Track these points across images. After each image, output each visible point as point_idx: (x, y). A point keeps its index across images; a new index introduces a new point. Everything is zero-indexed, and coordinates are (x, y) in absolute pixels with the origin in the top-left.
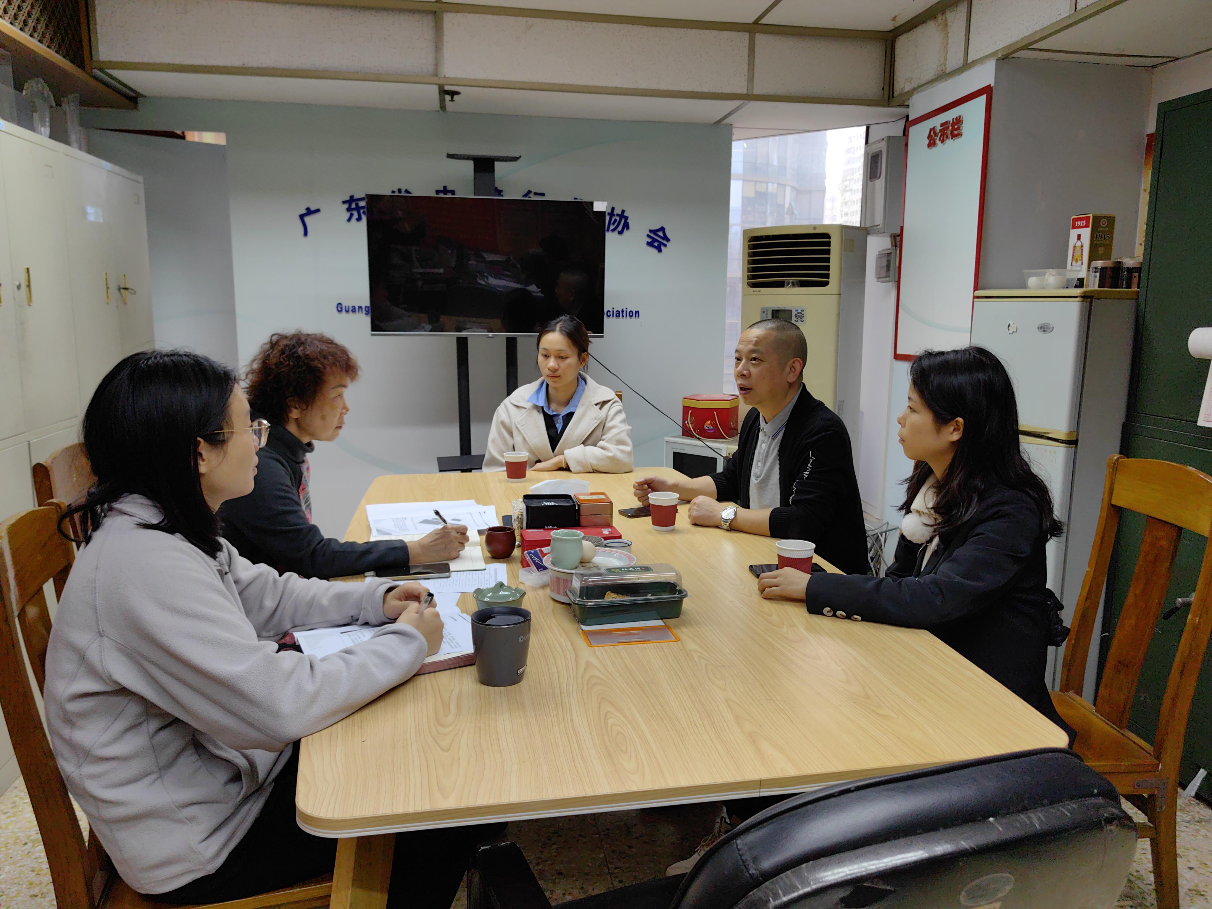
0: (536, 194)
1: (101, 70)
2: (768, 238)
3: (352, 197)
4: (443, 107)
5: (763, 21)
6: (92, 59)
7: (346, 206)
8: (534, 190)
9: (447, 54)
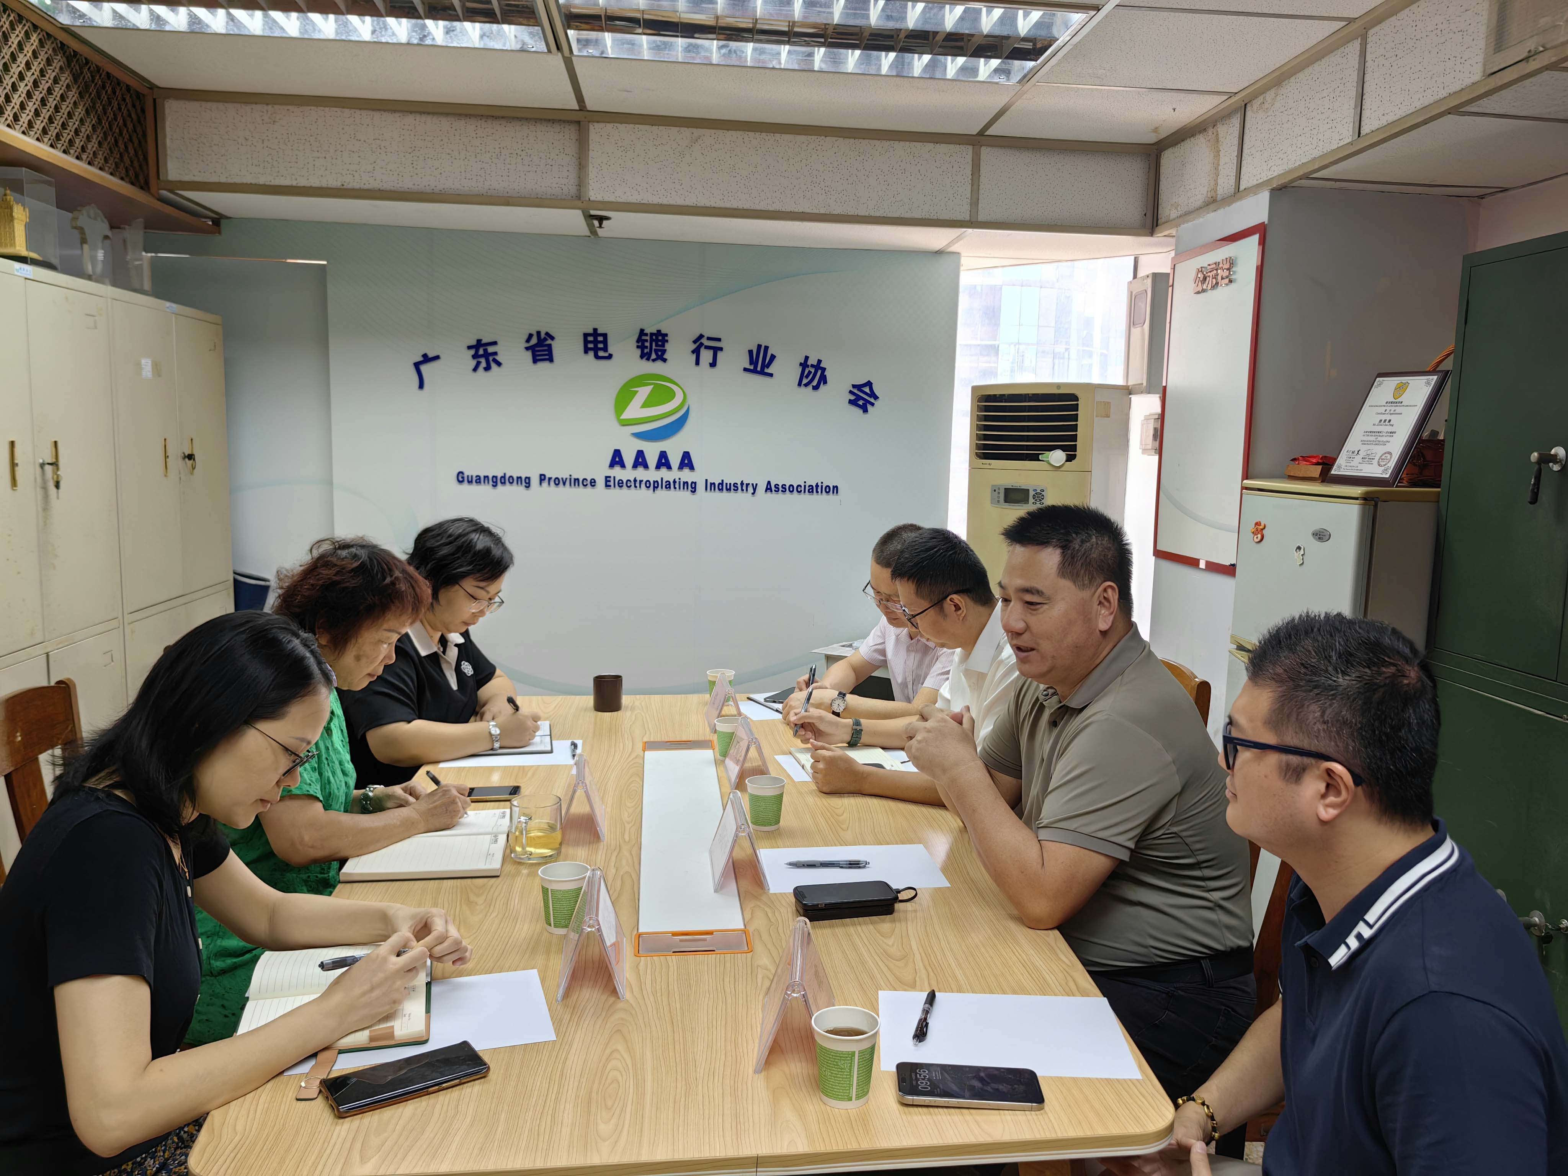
0: (709, 339)
1: (171, 191)
2: (1002, 397)
3: (479, 341)
4: (594, 232)
5: (990, 132)
6: (159, 177)
7: (472, 352)
8: (706, 335)
9: (592, 172)
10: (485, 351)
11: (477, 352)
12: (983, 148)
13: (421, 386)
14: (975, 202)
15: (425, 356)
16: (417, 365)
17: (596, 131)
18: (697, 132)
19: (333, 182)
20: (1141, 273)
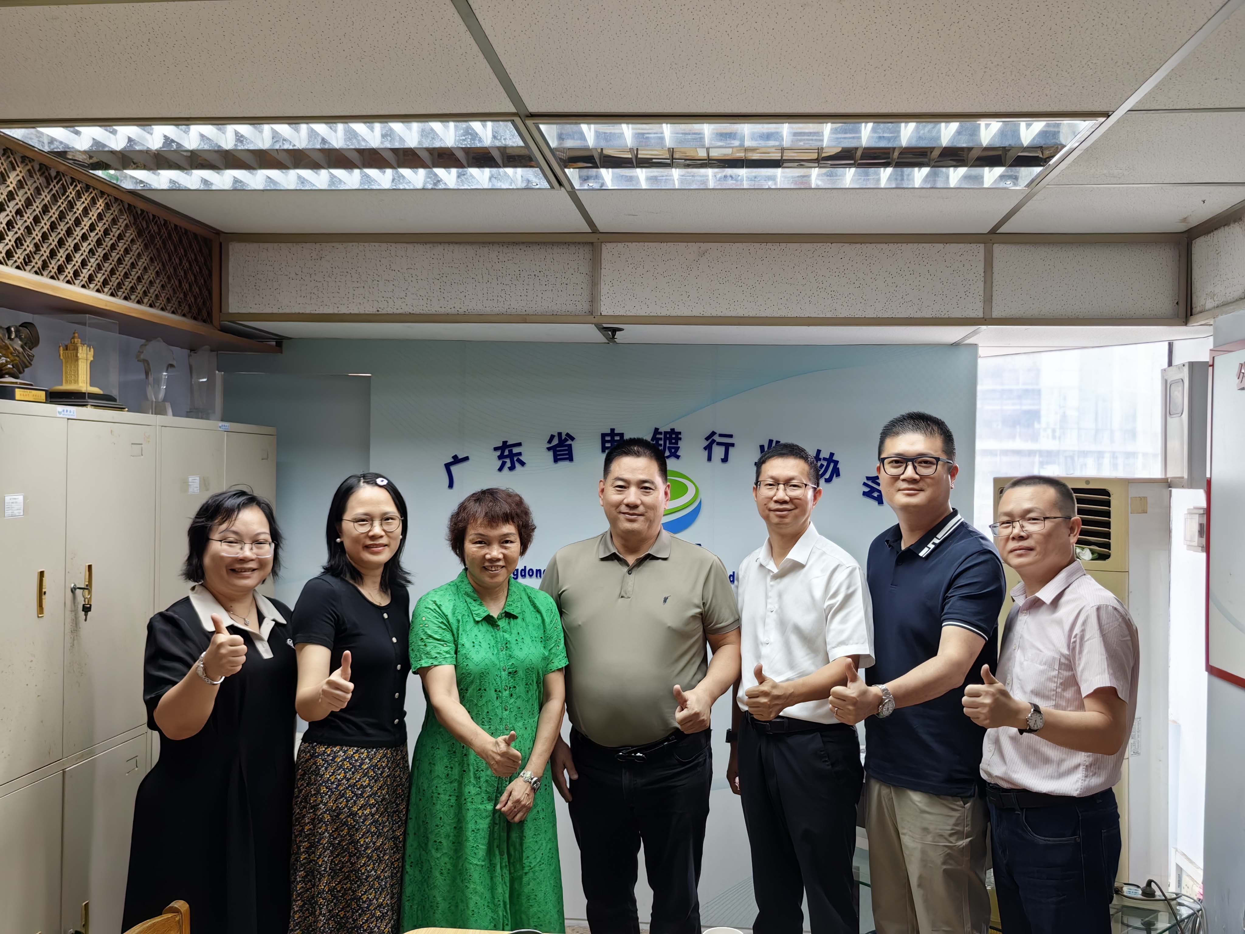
0: (721, 435)
1: (233, 322)
3: (505, 443)
4: (610, 340)
5: (1000, 230)
6: (221, 312)
9: (604, 288)
10: (510, 451)
11: (502, 453)
12: (995, 245)
13: (451, 486)
14: (988, 299)
15: (455, 457)
16: (448, 466)
17: (608, 251)
18: (704, 246)
19: (369, 309)
20: (1176, 361)
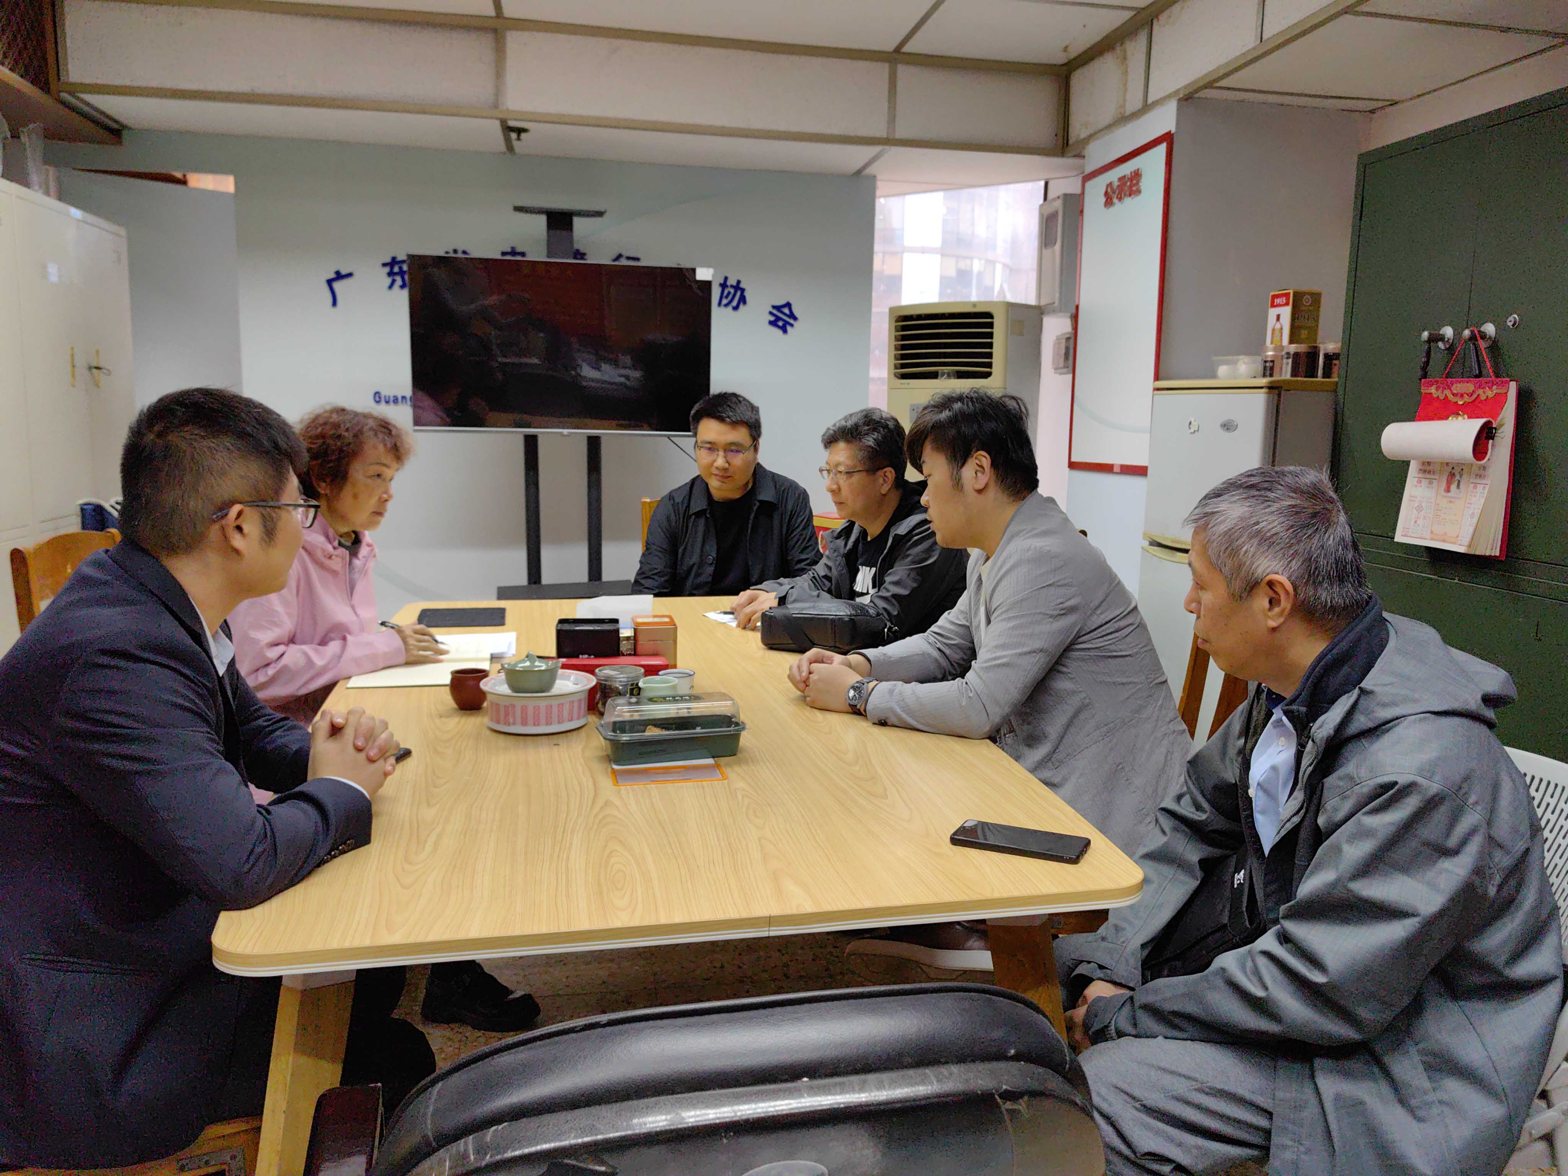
0: (629, 258)
1: (70, 93)
2: (919, 317)
3: (394, 259)
4: (510, 148)
5: (906, 49)
6: (59, 79)
7: (387, 269)
8: (626, 254)
9: (510, 78)
10: (400, 268)
12: (899, 66)
13: (334, 303)
14: (892, 120)
15: (338, 273)
16: (330, 282)
17: (514, 40)
18: (615, 41)
19: (243, 87)
20: (1051, 195)
